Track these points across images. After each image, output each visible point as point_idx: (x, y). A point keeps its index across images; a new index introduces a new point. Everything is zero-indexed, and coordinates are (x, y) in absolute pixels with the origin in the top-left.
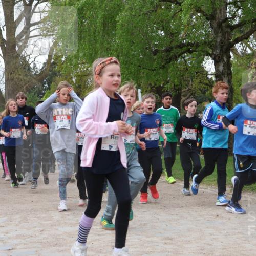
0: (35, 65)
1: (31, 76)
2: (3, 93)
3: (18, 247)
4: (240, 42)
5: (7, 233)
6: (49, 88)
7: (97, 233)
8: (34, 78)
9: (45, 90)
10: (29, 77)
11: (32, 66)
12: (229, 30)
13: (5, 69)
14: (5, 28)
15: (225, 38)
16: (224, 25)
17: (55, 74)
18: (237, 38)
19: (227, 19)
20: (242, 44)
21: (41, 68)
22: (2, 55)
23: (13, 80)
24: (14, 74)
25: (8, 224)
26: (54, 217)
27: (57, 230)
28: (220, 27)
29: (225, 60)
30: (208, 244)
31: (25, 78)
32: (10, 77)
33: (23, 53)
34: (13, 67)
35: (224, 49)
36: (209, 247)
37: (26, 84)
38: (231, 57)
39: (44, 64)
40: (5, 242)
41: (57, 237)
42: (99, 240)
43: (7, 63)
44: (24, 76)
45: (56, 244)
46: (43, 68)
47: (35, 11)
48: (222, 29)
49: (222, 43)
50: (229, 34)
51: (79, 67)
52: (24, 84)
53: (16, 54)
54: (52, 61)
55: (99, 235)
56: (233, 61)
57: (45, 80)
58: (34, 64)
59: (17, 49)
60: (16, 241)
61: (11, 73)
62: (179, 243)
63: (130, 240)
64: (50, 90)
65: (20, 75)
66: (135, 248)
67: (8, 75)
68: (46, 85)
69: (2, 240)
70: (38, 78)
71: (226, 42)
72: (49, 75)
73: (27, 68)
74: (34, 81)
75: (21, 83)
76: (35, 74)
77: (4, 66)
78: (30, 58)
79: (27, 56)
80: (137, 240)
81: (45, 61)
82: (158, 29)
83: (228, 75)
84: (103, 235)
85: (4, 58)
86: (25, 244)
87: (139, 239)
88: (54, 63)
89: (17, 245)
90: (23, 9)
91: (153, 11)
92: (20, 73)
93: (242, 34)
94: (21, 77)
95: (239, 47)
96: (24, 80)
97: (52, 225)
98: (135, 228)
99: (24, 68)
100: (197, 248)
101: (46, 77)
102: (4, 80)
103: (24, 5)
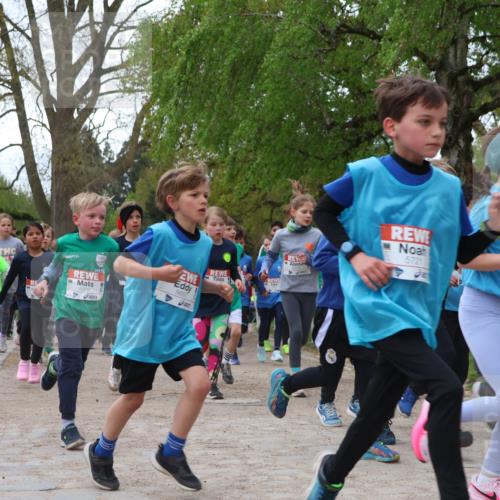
0: (108, 146)
1: (101, 166)
2: (48, 198)
3: (67, 485)
4: (490, 113)
5: (46, 458)
6: (133, 189)
7: (214, 462)
8: (107, 171)
9: (125, 192)
10: (97, 167)
11: (102, 147)
12: (471, 89)
13: (53, 152)
14: (55, 75)
15: (462, 104)
16: (461, 79)
17: (144, 163)
18: (486, 104)
19: (467, 68)
20: (494, 114)
21: (119, 151)
22: (48, 126)
23: (66, 172)
24: (71, 162)
25: (49, 442)
26: (135, 431)
27: (140, 454)
28: (453, 84)
29: (462, 143)
30: (422, 489)
31: (90, 169)
32: (61, 166)
33: (87, 123)
34: (67, 148)
35: (459, 125)
36: (424, 495)
37: (90, 180)
38: (472, 139)
39: (126, 144)
40: (43, 475)
41: (140, 468)
42: (217, 475)
43: (56, 142)
44: (87, 165)
45: (137, 482)
46: (122, 151)
47: (112, 46)
48: (457, 88)
49: (457, 113)
50: (470, 97)
51: (188, 151)
52: (86, 180)
53: (74, 124)
54: (140, 139)
55: (217, 466)
56: (476, 147)
57: (125, 175)
58: (107, 143)
59: (76, 115)
60: (61, 474)
61: (64, 160)
62: (367, 485)
63: (276, 478)
64: (134, 192)
65: (80, 163)
66: (285, 492)
67: (58, 163)
68: (128, 184)
69: (35, 472)
70: (114, 169)
71: (465, 111)
72: (134, 165)
73: (94, 151)
74: (106, 175)
75: (81, 178)
76: (108, 162)
77: (50, 147)
78: (99, 133)
79: (94, 128)
80: (288, 478)
81: (127, 139)
82: (338, 84)
83: (466, 173)
84: (225, 466)
85: (52, 131)
86: (79, 480)
87: (291, 476)
88: (144, 143)
89: (64, 481)
90: (89, 43)
91: (330, 51)
92: (80, 159)
93: (495, 98)
94: (82, 167)
95: (487, 120)
96: (88, 174)
97: (130, 446)
98: (285, 455)
99: (88, 152)
100: (402, 496)
101: (128, 168)
102: (50, 172)
103: (91, 35)
